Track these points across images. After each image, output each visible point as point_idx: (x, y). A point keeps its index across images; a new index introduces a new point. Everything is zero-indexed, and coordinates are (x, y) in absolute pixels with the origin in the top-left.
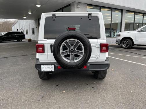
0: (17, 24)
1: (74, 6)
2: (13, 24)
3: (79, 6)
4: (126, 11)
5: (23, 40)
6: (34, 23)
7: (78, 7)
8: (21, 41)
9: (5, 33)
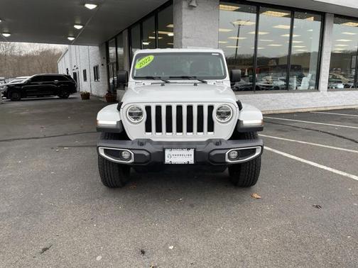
0: (67, 56)
1: (181, 5)
2: (59, 56)
3: (194, 4)
4: (336, 15)
5: (70, 96)
6: (98, 53)
7: (191, 7)
8: (67, 98)
9: (29, 78)
